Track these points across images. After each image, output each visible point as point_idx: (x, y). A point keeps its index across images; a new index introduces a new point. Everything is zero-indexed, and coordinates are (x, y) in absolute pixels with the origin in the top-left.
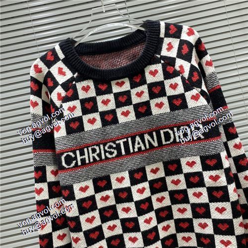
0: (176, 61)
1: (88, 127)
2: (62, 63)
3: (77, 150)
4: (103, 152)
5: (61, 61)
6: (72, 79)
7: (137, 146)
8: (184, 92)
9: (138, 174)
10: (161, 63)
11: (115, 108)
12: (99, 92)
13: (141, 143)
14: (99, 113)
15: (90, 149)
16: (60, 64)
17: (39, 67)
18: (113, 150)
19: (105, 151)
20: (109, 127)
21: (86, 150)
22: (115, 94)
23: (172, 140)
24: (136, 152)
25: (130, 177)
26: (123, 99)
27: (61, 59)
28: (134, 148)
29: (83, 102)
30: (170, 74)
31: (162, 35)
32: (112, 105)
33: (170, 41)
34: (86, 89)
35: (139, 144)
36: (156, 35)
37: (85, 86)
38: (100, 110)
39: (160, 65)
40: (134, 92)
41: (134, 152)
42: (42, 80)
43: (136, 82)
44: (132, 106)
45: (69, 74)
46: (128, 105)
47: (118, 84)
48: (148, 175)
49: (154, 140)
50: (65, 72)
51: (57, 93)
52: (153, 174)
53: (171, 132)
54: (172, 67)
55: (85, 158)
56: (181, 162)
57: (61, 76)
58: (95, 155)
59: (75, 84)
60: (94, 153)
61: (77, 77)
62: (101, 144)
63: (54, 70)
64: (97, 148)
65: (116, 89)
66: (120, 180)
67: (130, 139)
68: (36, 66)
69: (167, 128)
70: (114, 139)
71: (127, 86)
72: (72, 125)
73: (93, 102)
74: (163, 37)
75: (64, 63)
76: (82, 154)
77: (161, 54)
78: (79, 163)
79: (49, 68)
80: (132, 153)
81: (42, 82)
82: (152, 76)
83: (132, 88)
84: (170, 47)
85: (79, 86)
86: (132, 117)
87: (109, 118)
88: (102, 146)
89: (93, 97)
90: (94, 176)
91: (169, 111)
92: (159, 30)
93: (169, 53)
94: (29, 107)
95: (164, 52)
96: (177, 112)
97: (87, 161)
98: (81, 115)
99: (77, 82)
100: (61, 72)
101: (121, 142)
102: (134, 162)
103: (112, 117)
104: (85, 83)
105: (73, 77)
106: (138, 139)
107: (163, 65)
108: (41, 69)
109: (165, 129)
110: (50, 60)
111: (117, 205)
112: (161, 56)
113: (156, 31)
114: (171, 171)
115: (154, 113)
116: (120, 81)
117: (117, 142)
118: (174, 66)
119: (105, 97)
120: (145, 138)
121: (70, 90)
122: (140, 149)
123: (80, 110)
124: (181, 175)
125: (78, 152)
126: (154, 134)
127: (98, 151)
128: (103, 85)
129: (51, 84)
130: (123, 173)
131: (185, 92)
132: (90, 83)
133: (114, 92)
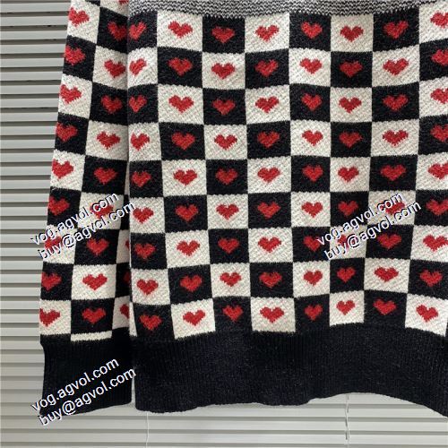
9: (311, 25)
48: (332, 38)
52: (345, 40)
90: (209, 11)
111: (248, 92)
124: (411, 48)
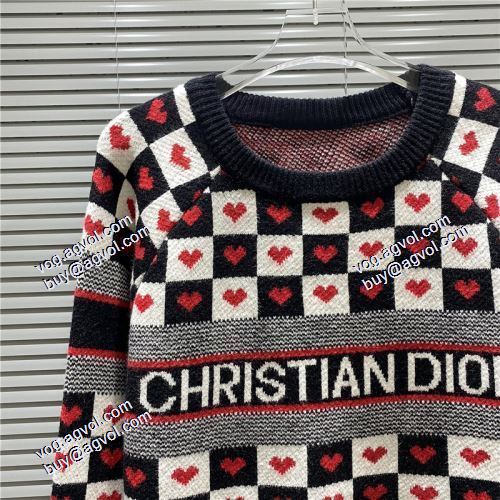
0: (482, 182)
1: (221, 310)
2: (186, 136)
3: (185, 368)
4: (248, 383)
5: (183, 129)
6: (204, 181)
7: (339, 384)
8: (489, 267)
9: (331, 457)
10: (440, 179)
11: (300, 273)
12: (267, 226)
13: (352, 377)
14: (256, 279)
15: (217, 369)
16: (179, 137)
17: (125, 133)
18: (275, 384)
19: (256, 383)
20: (275, 320)
21: (206, 371)
22: (307, 238)
23: (434, 384)
24: (337, 399)
25: (309, 464)
26: (325, 255)
27: (186, 123)
28: (331, 387)
29: (221, 243)
30: (461, 213)
31: (455, 110)
32: (293, 266)
33: (473, 129)
34: (235, 212)
35: (346, 378)
36: (441, 108)
37: (235, 203)
38: (261, 271)
39: (438, 184)
40: (357, 241)
41: (330, 399)
42: (124, 169)
43: (367, 217)
44: (346, 276)
45: (198, 168)
46: (336, 273)
47: (318, 213)
48: (354, 464)
49: (386, 376)
50: (188, 161)
51: (158, 208)
52: (368, 463)
53: (436, 363)
54: (466, 196)
55: (200, 393)
56: (449, 444)
57: (178, 169)
58: (227, 388)
59: (209, 196)
60: (226, 383)
61: (217, 176)
62: (249, 361)
63: (162, 149)
64: (236, 370)
65: (311, 226)
66: (282, 465)
67: (325, 362)
68: (116, 131)
69: (427, 351)
70: (283, 355)
71: (340, 224)
72: (183, 300)
73: (248, 250)
74: (458, 115)
75: (190, 136)
76: (195, 380)
77: (446, 159)
78: (184, 406)
79: (149, 140)
80: (325, 400)
81: (125, 173)
82: (411, 209)
83: (352, 230)
84: (470, 144)
85: (219, 200)
86: (341, 304)
87: (280, 299)
88: (248, 368)
89: (249, 236)
90: (217, 443)
91: (442, 308)
92: (451, 96)
93: (465, 158)
94: (80, 231)
95: (453, 155)
96: (461, 313)
97: (205, 403)
98: (211, 276)
99: (215, 189)
100: (178, 156)
101: (302, 366)
102: (327, 425)
103: (289, 295)
104: (234, 197)
105: (208, 175)
106: (346, 365)
107: (445, 185)
108: (128, 139)
109: (421, 351)
110: (154, 120)
112: (444, 163)
113: (441, 98)
114: (417, 462)
115: (399, 305)
116: (325, 206)
117: (292, 364)
118: (473, 193)
119: (281, 241)
120: (365, 364)
121: (195, 208)
122: (346, 391)
123: (211, 264)
124: (441, 478)
125: (185, 375)
126: (391, 358)
127: (236, 379)
128: (280, 208)
129: (146, 183)
130: (293, 448)
131: (493, 267)
132: (248, 199)
133: (304, 233)
